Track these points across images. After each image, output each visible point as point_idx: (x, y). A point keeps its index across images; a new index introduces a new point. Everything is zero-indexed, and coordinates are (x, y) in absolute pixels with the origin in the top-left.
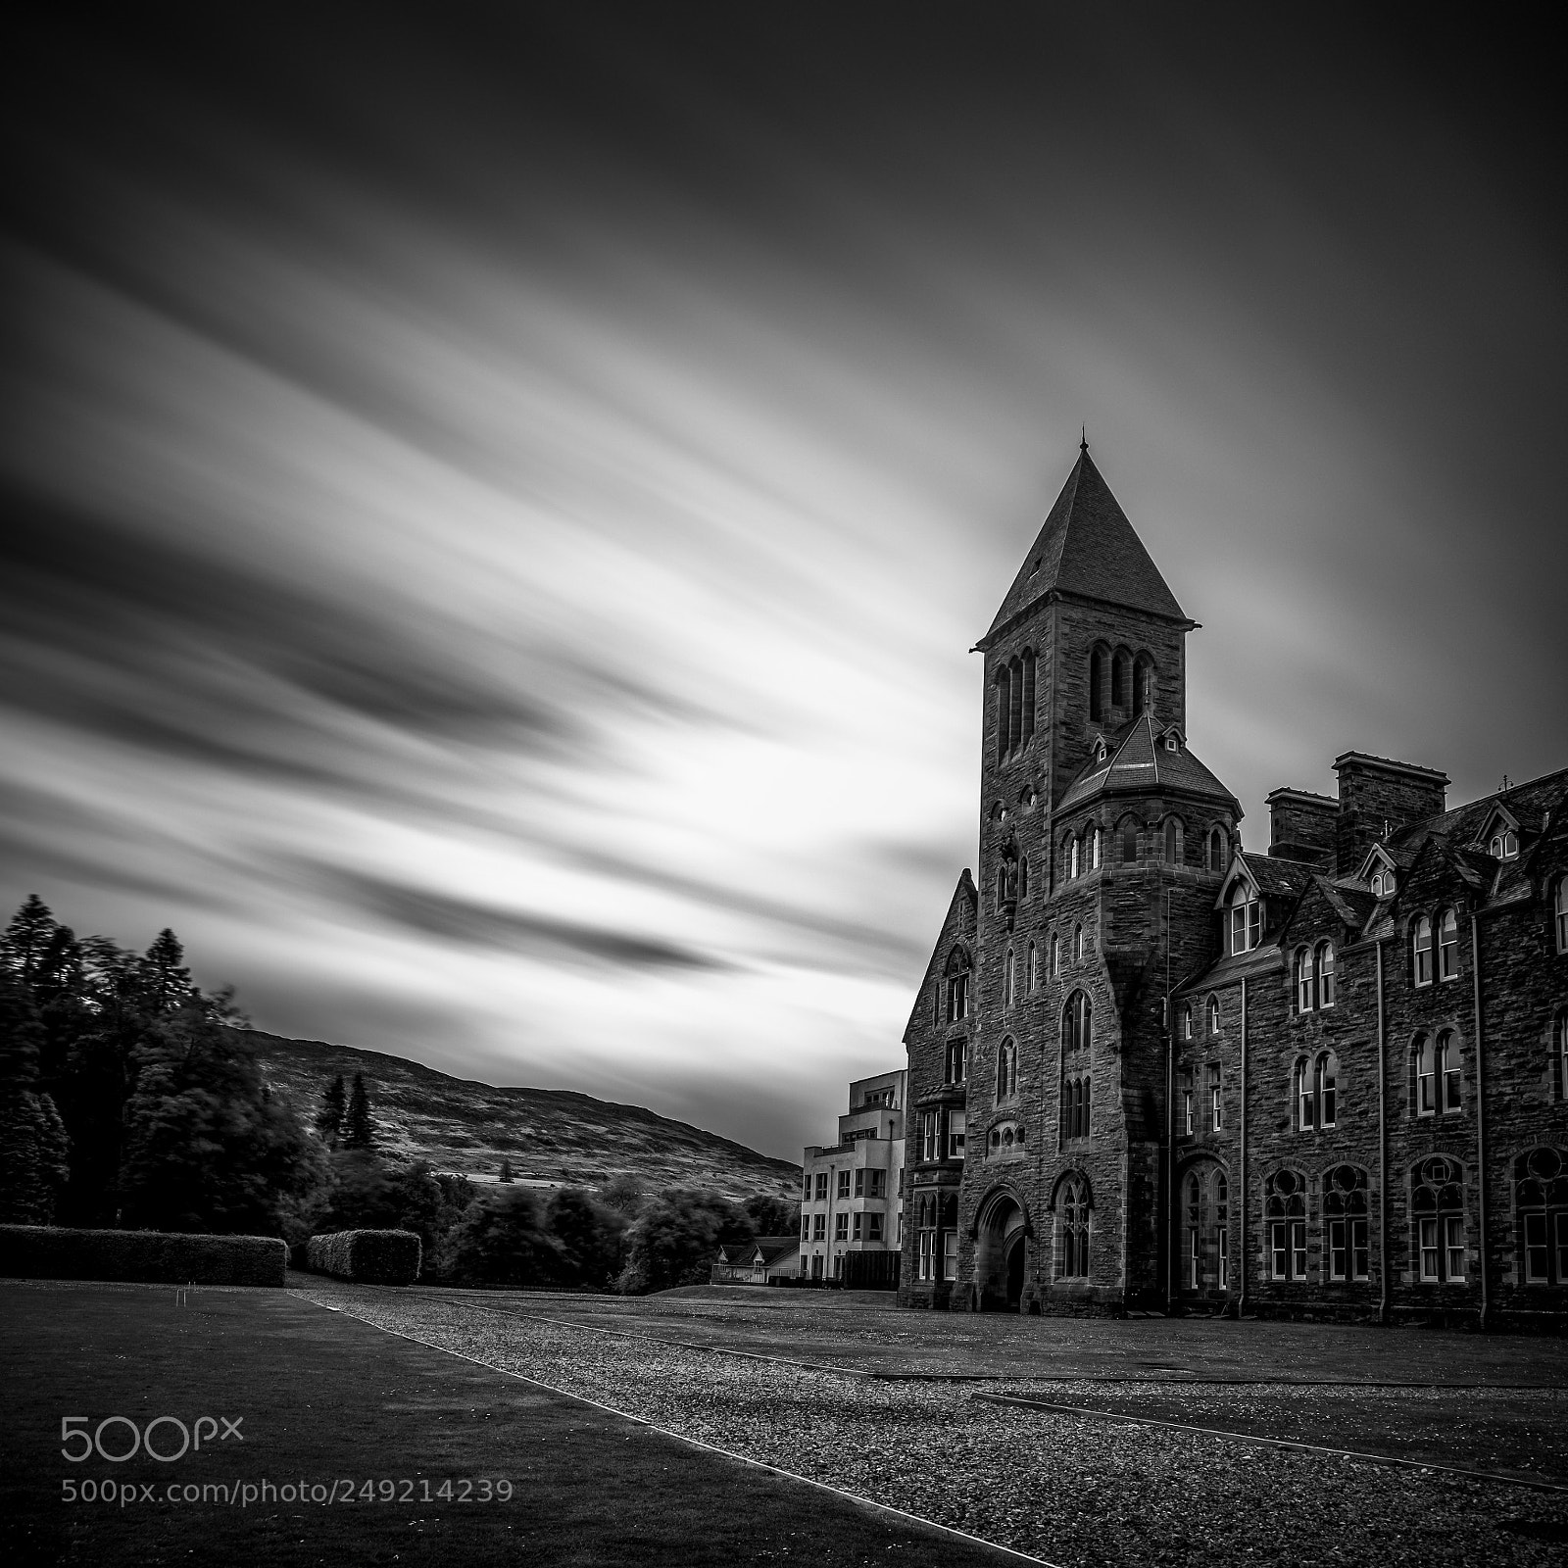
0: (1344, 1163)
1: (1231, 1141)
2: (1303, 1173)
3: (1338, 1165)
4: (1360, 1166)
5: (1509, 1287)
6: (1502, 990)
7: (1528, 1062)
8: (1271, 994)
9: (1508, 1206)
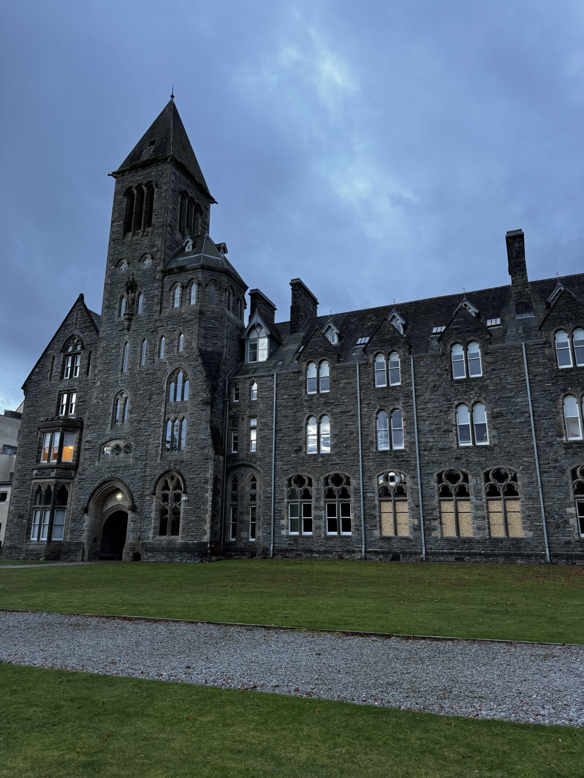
0: (337, 472)
1: (265, 457)
2: (311, 476)
3: (333, 473)
4: (347, 474)
5: (436, 538)
6: (426, 392)
7: (442, 428)
8: (291, 383)
9: (434, 497)
